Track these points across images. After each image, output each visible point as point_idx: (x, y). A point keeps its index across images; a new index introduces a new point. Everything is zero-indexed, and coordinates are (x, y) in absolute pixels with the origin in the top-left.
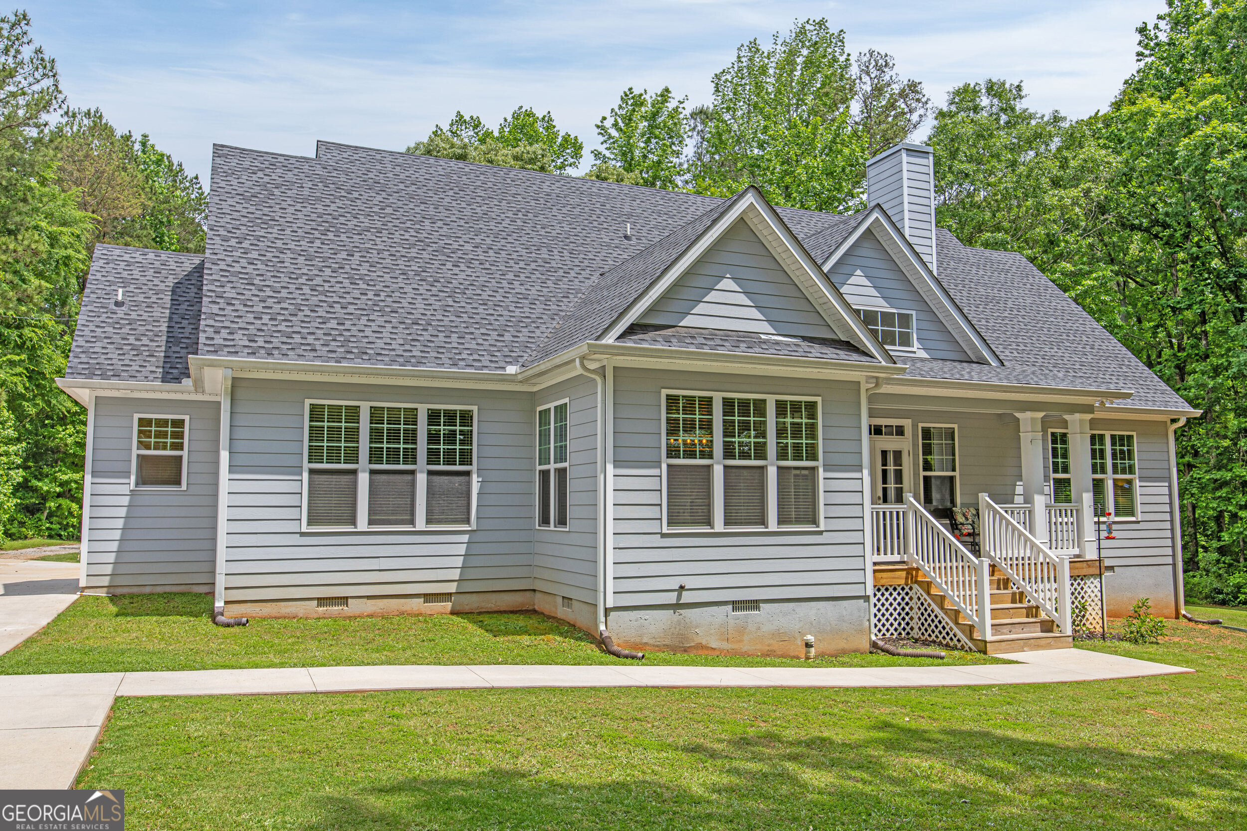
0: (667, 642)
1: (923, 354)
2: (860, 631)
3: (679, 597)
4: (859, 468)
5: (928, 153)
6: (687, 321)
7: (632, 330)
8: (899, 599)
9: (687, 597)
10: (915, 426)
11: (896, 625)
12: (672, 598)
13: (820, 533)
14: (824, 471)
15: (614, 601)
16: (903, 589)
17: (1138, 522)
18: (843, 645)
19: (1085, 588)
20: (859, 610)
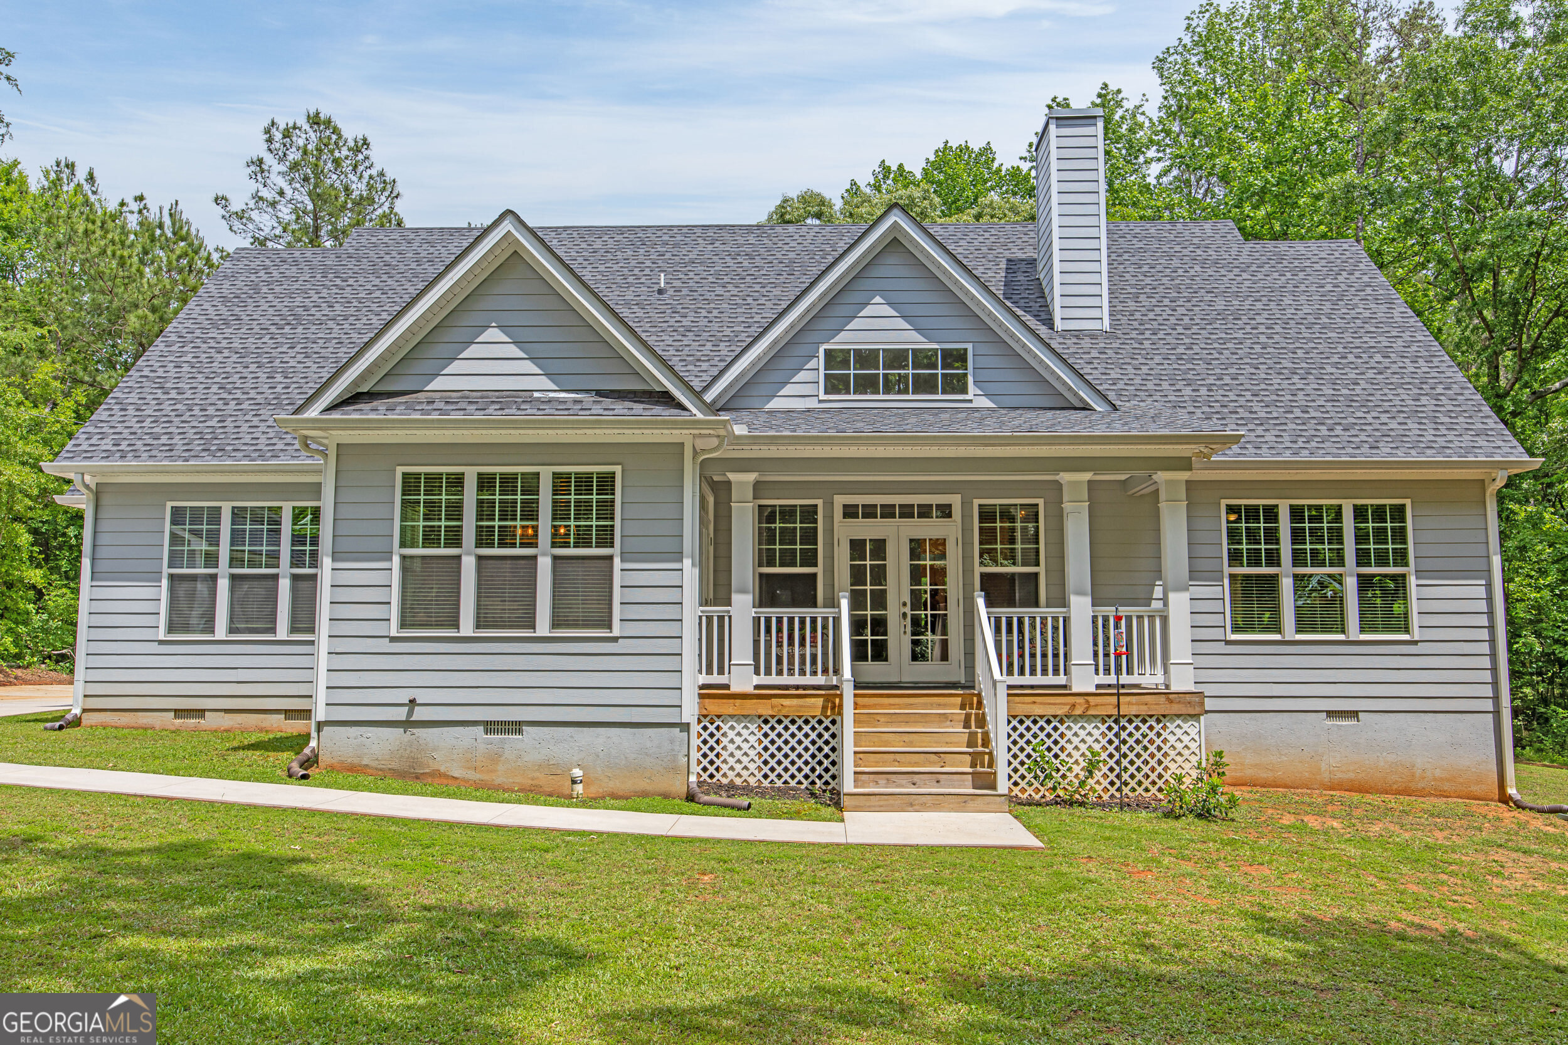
0: (394, 765)
1: (986, 403)
2: (675, 769)
3: (410, 713)
4: (679, 556)
5: (1095, 117)
6: (437, 384)
7: (353, 399)
8: (813, 736)
9: (420, 714)
10: (966, 505)
11: (807, 770)
12: (401, 714)
13: (615, 639)
14: (622, 561)
15: (327, 714)
16: (820, 722)
17: (1415, 643)
18: (643, 785)
19: (1165, 734)
20: (672, 742)
